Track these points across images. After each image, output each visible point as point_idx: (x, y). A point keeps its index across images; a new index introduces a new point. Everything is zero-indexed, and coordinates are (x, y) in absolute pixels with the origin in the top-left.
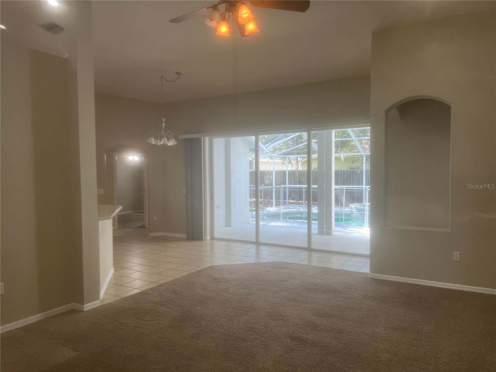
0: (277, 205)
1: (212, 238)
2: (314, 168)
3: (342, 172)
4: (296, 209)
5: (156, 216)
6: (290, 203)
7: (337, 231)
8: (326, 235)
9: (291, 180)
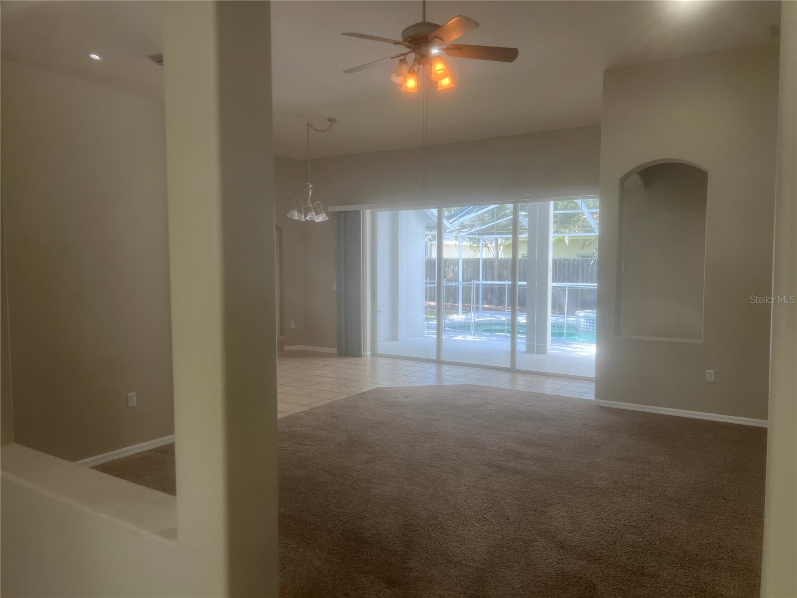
0: (466, 310)
1: (374, 354)
2: (522, 255)
3: (567, 262)
4: (495, 317)
5: (293, 322)
6: (484, 309)
7: (554, 349)
8: (536, 353)
9: (486, 273)
